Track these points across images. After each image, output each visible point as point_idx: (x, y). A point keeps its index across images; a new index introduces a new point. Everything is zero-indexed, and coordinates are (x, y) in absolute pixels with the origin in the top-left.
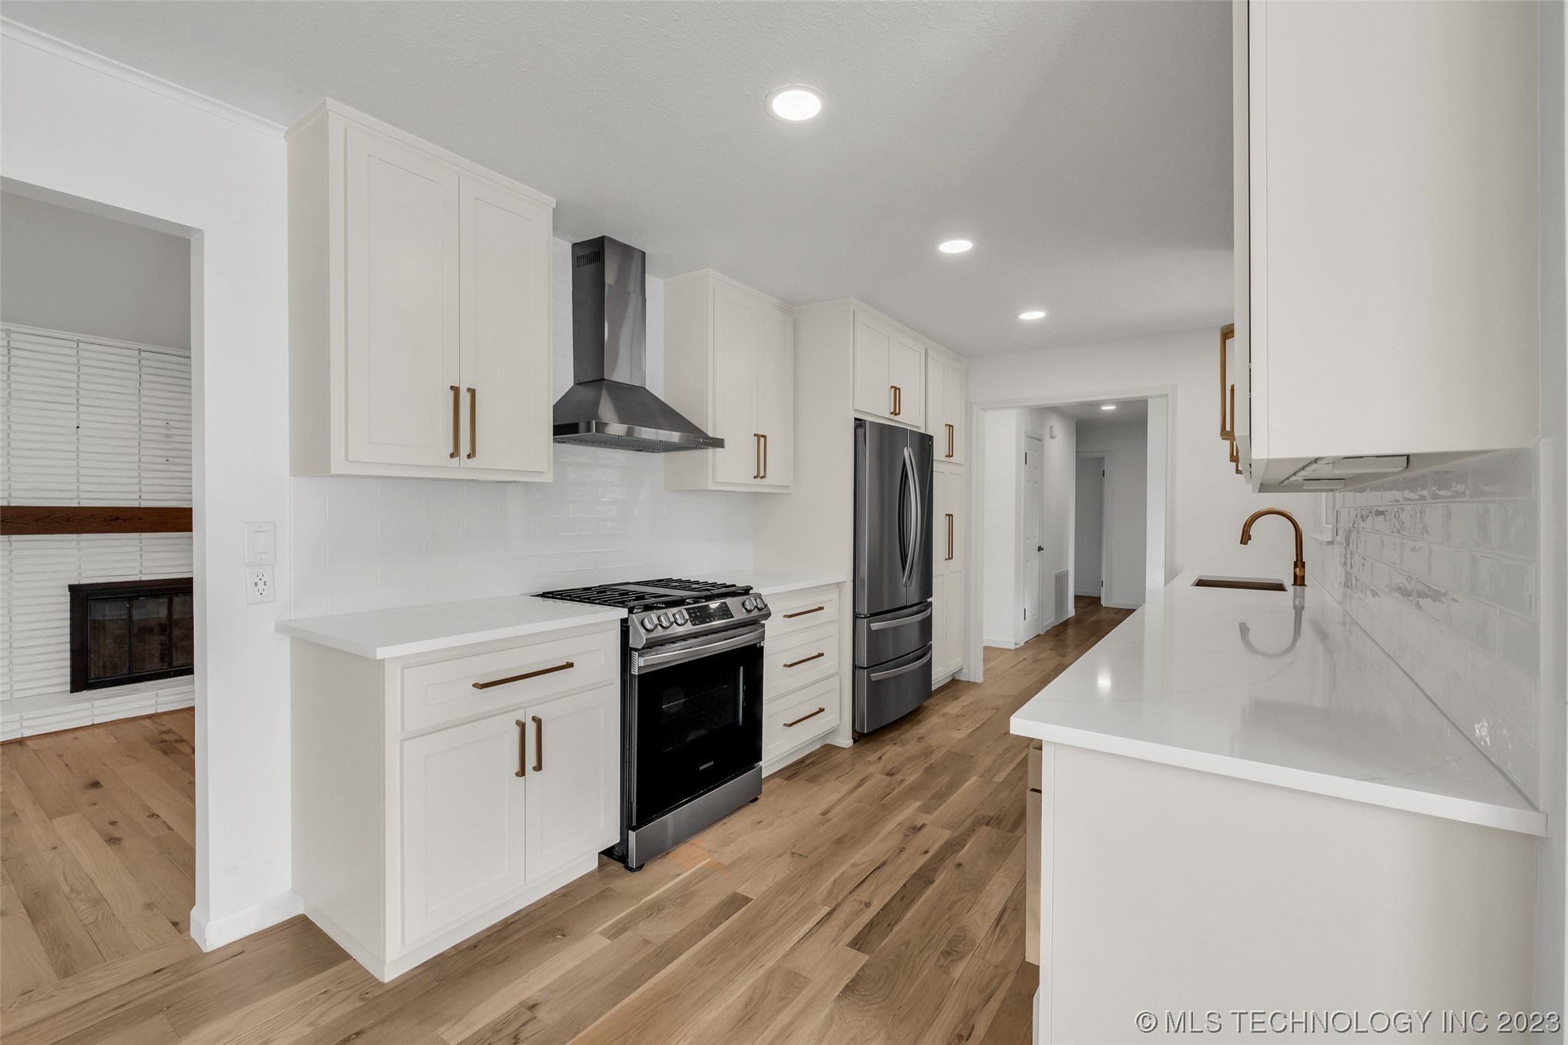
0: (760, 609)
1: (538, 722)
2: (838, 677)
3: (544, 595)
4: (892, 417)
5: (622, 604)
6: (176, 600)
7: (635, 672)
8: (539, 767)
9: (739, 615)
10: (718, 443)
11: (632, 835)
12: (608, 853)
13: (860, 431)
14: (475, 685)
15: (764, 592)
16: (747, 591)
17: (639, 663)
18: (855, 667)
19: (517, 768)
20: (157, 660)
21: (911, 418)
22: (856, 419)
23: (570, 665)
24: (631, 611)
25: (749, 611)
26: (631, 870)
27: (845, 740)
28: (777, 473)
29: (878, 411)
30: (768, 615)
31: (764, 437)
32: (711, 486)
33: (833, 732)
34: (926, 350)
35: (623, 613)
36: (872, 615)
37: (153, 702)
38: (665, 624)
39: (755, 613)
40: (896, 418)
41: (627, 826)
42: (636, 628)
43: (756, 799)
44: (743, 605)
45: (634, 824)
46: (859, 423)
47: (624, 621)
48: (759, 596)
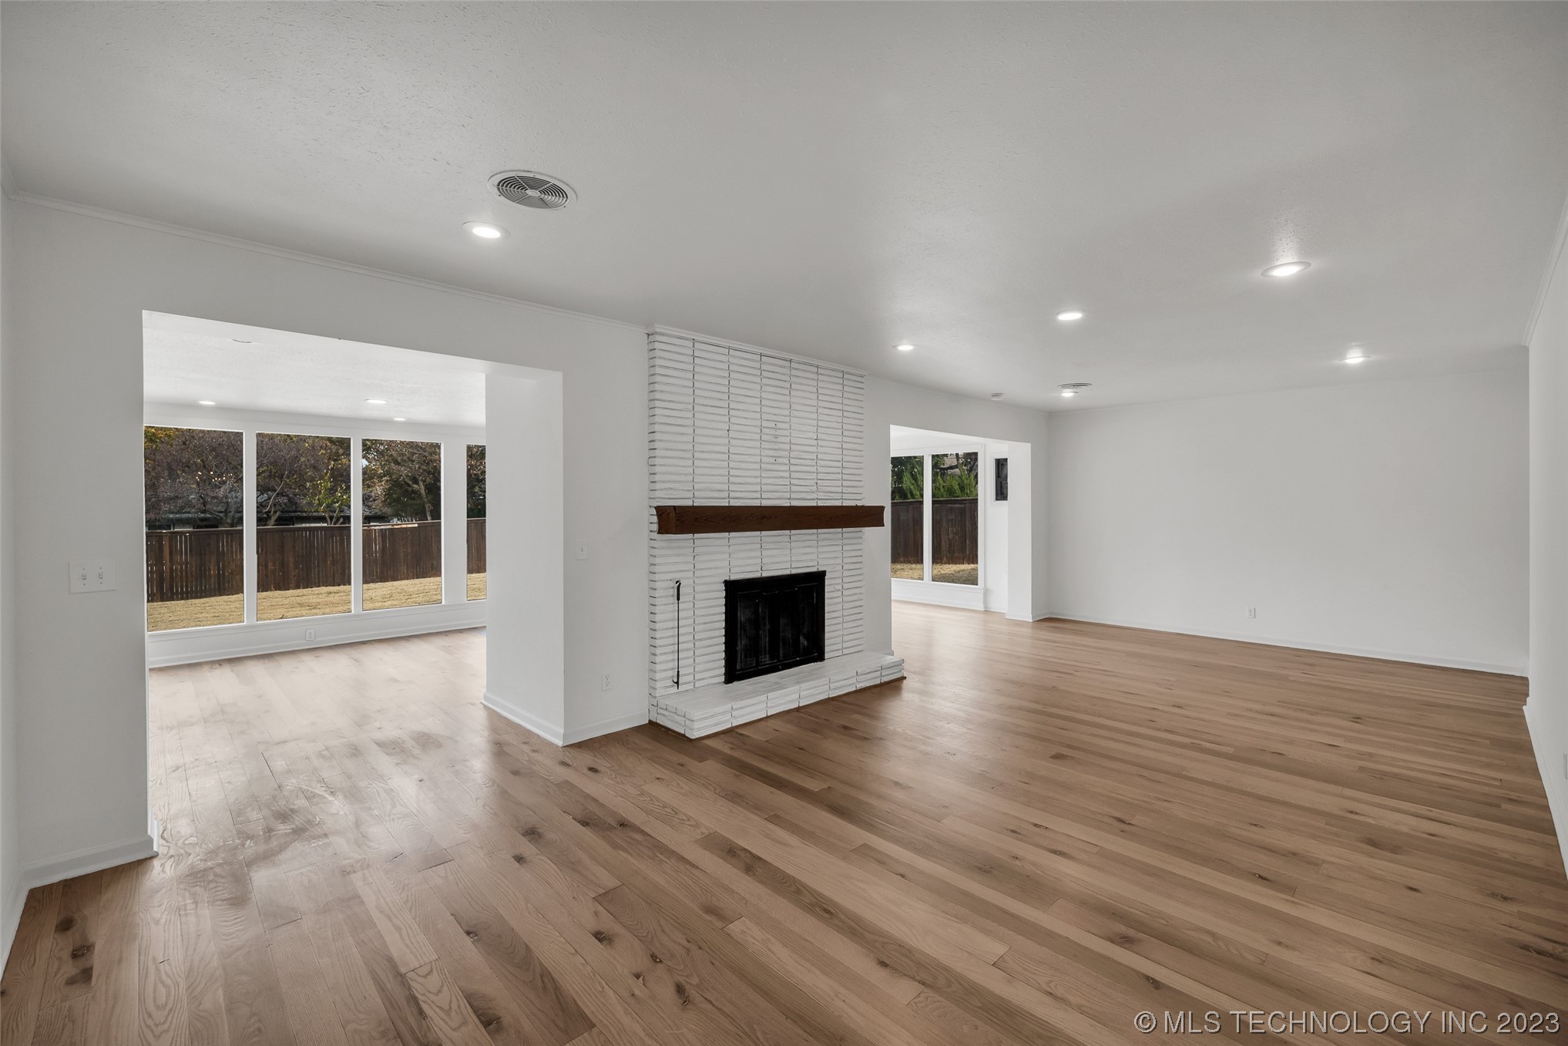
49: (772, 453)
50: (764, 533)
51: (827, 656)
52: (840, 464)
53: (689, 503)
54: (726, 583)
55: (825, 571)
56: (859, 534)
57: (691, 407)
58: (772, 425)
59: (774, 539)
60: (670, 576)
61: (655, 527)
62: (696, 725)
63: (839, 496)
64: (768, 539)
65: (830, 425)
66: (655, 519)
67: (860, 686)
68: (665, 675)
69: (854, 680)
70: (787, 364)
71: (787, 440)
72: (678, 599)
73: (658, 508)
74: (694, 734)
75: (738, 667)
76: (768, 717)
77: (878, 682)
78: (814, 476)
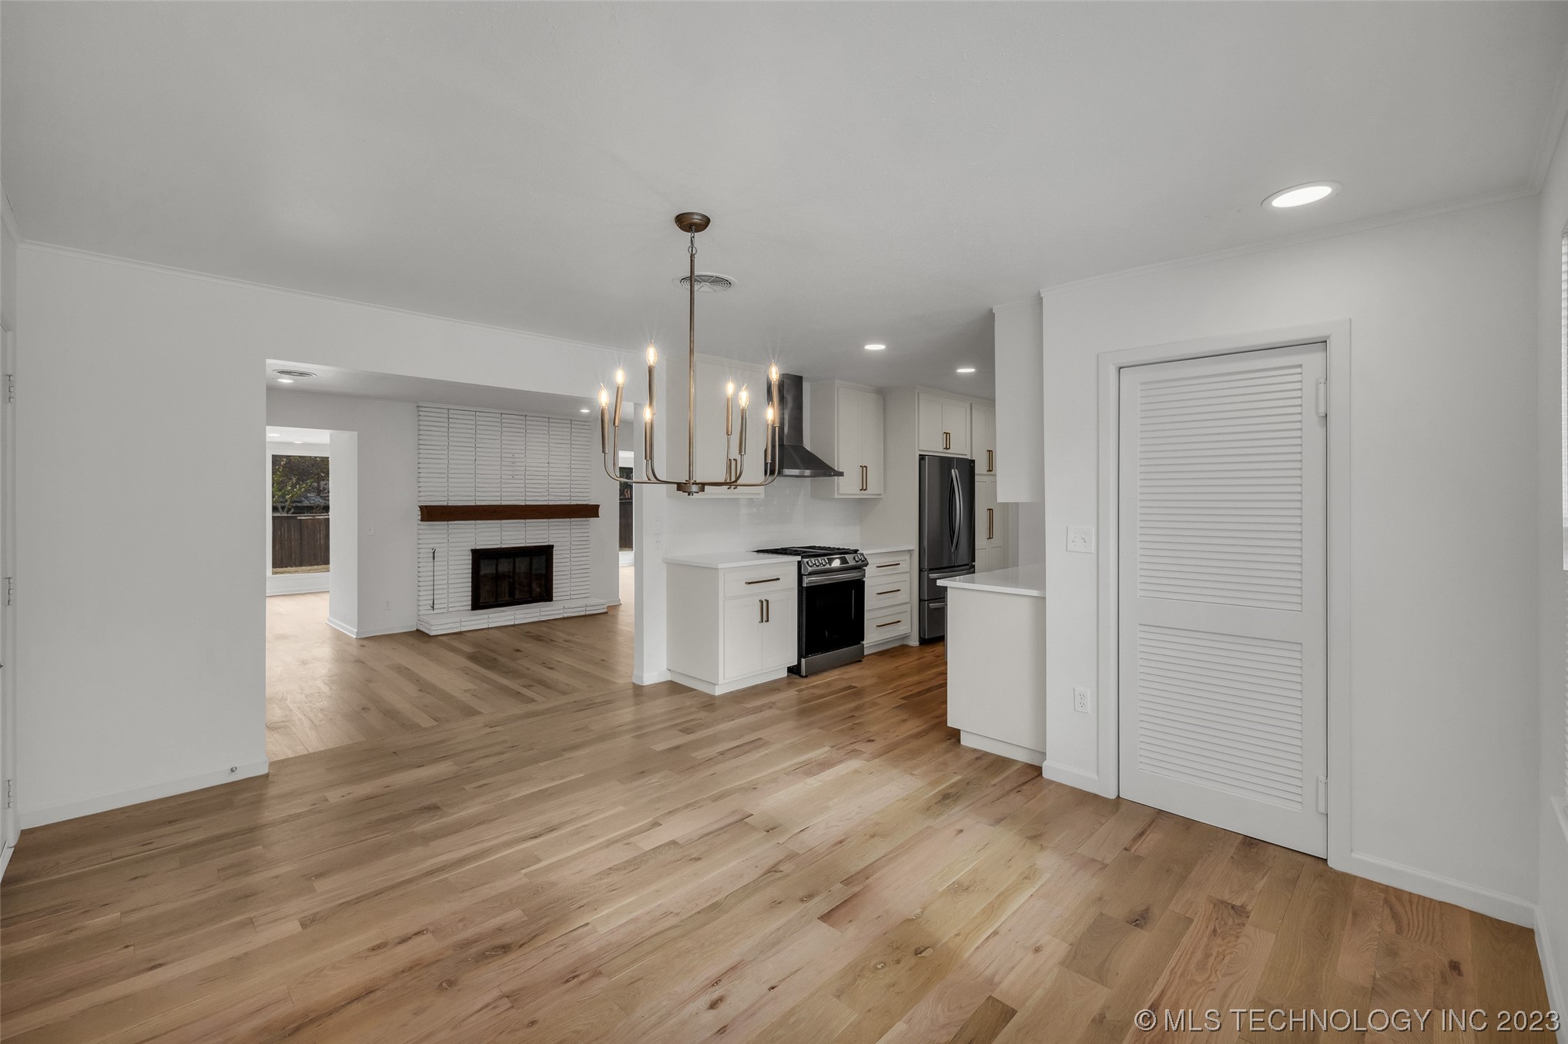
0: (863, 561)
1: (767, 601)
2: (909, 605)
3: (758, 551)
4: (945, 450)
5: (799, 555)
6: (517, 560)
7: (805, 585)
8: (767, 621)
9: (852, 563)
10: (841, 474)
11: (803, 660)
12: (790, 670)
13: (923, 462)
14: (746, 583)
15: (865, 552)
16: (856, 551)
17: (806, 581)
18: (921, 600)
19: (760, 620)
20: (507, 595)
21: (959, 449)
22: (920, 455)
23: (778, 579)
24: (802, 558)
25: (857, 562)
26: (802, 677)
27: (914, 642)
28: (873, 488)
29: (936, 448)
30: (867, 565)
31: (866, 467)
32: (836, 496)
33: (906, 637)
34: (971, 404)
35: (799, 558)
36: (930, 570)
37: (513, 617)
38: (817, 564)
39: (860, 563)
40: (948, 451)
41: (800, 657)
42: (805, 565)
43: (860, 661)
44: (854, 558)
45: (804, 654)
46: (922, 458)
47: (799, 562)
48: (862, 554)
49: (510, 473)
50: (503, 521)
51: (554, 599)
52: (569, 478)
53: (445, 504)
54: (472, 550)
55: (553, 546)
56: (588, 523)
57: (446, 448)
58: (511, 455)
59: (512, 525)
60: (431, 546)
61: (419, 518)
62: (433, 628)
63: (568, 498)
64: (505, 525)
65: (561, 453)
66: (419, 513)
67: (565, 615)
68: (426, 602)
69: (562, 611)
70: (524, 418)
71: (524, 464)
72: (434, 559)
73: (420, 507)
74: (433, 633)
75: (481, 601)
76: (488, 628)
77: (583, 613)
78: (546, 486)
